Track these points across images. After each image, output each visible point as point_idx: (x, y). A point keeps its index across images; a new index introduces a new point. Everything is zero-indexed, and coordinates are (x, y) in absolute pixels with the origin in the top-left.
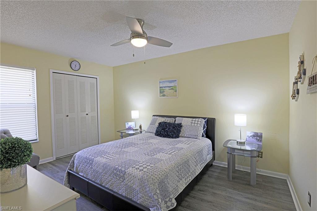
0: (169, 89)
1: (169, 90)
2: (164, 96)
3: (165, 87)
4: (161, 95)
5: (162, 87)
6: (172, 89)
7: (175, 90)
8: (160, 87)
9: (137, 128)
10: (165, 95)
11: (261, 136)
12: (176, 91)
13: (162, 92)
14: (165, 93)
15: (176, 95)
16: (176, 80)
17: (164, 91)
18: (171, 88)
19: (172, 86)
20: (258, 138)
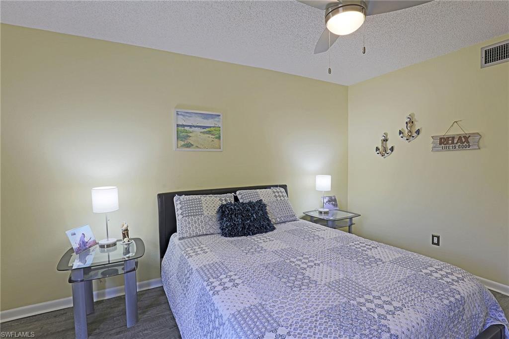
0: (204, 133)
1: (202, 135)
2: (189, 145)
3: (191, 126)
4: (179, 145)
5: (184, 126)
6: (209, 132)
7: (217, 136)
8: (178, 126)
9: (111, 241)
10: (193, 145)
11: (335, 200)
12: (219, 138)
13: (183, 136)
14: (190, 141)
15: (220, 146)
16: (220, 115)
17: (190, 135)
18: (208, 129)
19: (211, 127)
20: (334, 203)
